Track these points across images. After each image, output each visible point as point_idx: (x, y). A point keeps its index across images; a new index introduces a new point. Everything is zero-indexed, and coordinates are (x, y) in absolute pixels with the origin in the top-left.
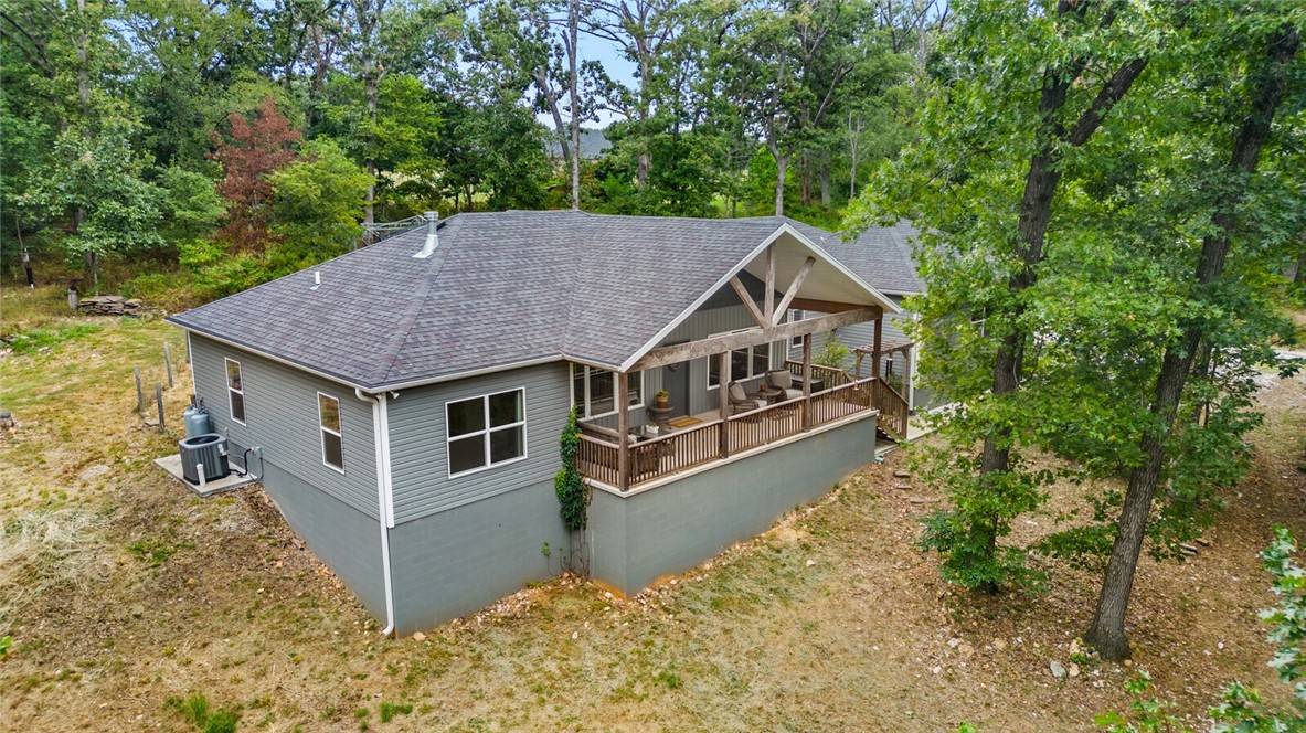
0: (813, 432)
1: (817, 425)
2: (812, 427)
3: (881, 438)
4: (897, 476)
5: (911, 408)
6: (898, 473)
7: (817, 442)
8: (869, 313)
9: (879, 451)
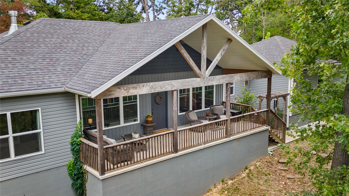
0: (232, 138)
1: (234, 134)
2: (231, 135)
3: (272, 141)
4: (280, 163)
5: (288, 126)
6: (280, 161)
7: (234, 144)
8: (264, 74)
9: (270, 149)
